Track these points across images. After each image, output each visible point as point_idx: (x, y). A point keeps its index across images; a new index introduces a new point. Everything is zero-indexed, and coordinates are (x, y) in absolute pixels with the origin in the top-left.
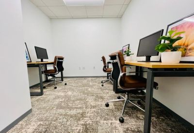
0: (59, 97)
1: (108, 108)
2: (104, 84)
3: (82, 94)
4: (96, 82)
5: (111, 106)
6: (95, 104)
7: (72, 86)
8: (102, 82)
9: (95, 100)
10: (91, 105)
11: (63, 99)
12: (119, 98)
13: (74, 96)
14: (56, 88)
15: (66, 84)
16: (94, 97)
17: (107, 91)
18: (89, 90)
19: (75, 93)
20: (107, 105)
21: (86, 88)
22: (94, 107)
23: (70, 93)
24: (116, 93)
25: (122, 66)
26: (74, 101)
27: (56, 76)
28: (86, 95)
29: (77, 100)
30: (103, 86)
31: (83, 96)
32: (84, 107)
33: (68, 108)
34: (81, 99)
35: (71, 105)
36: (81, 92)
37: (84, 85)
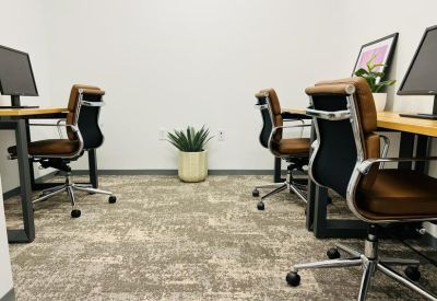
0: (101, 250)
1: (297, 290)
2: (266, 202)
3: (186, 237)
4: (231, 193)
5: (309, 282)
6: (244, 277)
7: (138, 206)
8: (256, 194)
9: (244, 261)
10: (231, 279)
11: (121, 257)
12: (334, 255)
13: (159, 246)
14: (76, 214)
15: (112, 200)
16: (237, 251)
17: (282, 228)
18: (212, 222)
19: (158, 236)
20: (294, 280)
21: (196, 214)
22: (244, 286)
23: (138, 235)
24: (319, 236)
25: (366, 134)
26: (162, 265)
27: (73, 165)
28: (204, 244)
29: (174, 260)
30: (261, 207)
31: (192, 246)
32: (207, 284)
33: (149, 289)
34: (188, 259)
35: (155, 277)
36: (180, 232)
37: (187, 206)
